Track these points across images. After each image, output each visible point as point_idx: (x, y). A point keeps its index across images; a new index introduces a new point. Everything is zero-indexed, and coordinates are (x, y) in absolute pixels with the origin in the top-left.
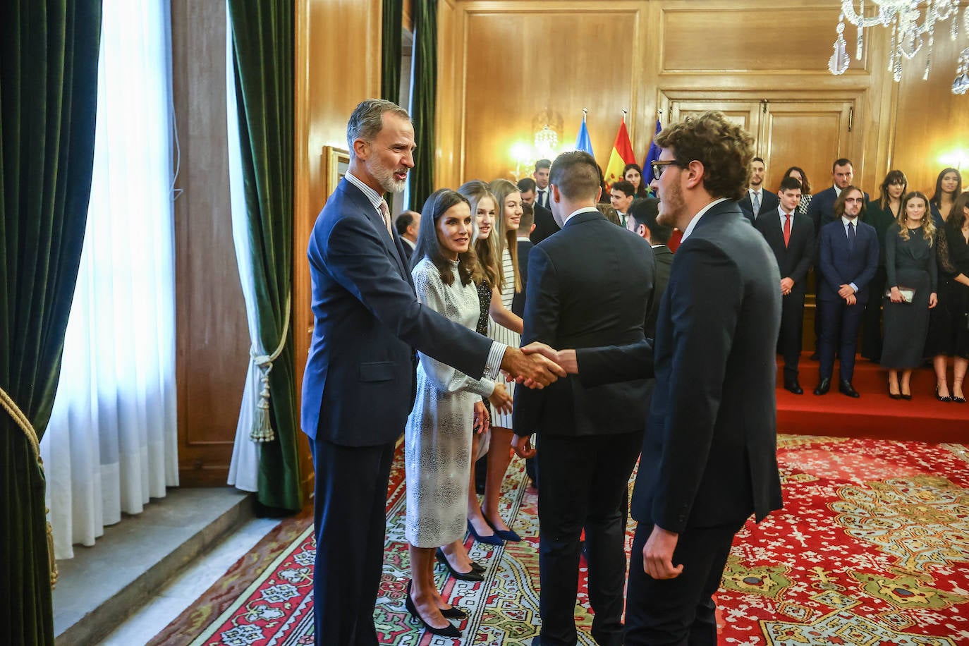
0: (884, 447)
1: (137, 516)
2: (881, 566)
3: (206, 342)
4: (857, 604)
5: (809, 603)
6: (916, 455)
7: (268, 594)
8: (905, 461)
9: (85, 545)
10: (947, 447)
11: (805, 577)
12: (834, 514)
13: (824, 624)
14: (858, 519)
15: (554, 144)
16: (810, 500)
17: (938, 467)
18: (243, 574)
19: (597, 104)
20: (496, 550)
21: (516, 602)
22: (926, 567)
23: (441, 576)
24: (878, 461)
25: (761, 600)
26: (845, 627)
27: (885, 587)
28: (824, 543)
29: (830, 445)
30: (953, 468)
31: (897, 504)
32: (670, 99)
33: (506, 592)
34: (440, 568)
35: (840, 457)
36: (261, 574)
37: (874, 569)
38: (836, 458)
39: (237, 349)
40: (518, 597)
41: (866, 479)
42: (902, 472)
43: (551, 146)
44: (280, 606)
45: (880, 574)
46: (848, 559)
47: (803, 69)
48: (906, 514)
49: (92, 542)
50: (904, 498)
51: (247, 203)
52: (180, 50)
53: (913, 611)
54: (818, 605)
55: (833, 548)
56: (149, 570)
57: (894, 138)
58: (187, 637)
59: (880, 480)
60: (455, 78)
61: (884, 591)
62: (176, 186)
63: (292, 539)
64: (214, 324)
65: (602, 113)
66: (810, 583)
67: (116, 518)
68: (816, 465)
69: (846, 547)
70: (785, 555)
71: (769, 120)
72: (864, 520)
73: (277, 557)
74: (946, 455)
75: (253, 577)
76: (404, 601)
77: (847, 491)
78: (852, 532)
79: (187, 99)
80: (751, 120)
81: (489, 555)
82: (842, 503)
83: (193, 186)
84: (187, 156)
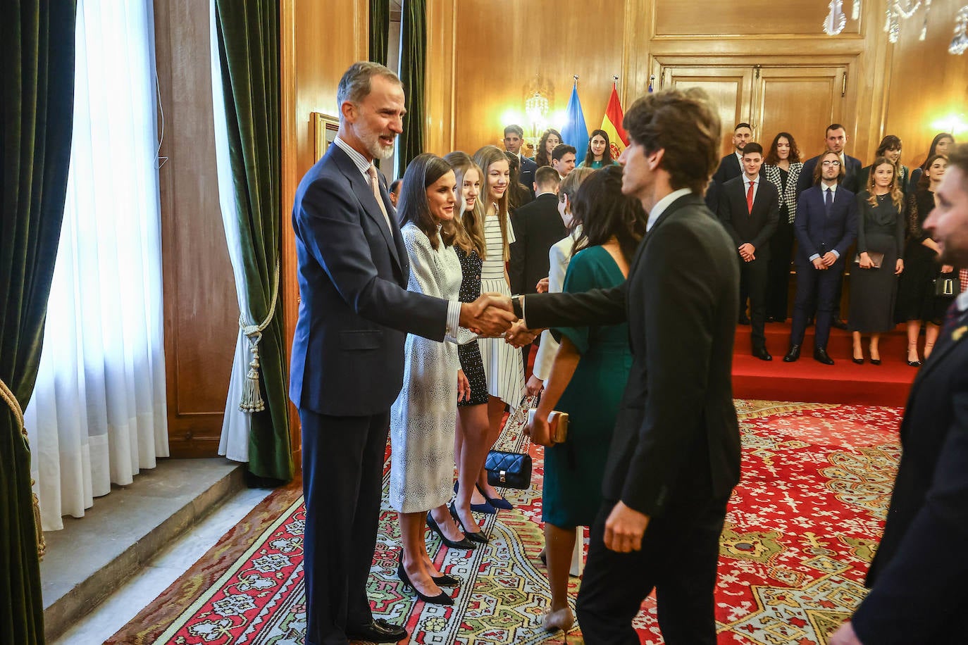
0: (875, 414)
1: (126, 487)
2: (872, 531)
3: (195, 312)
4: (849, 568)
5: (800, 568)
7: (259, 564)
9: (75, 517)
11: (796, 542)
12: (826, 480)
13: (814, 588)
14: (849, 484)
16: (801, 466)
18: (235, 544)
19: (589, 71)
21: (509, 570)
23: (433, 544)
24: (870, 427)
25: (753, 566)
26: (836, 591)
28: (816, 509)
29: (821, 411)
31: (888, 469)
32: (662, 65)
33: (499, 559)
34: (432, 536)
35: (831, 424)
36: (253, 544)
37: (865, 534)
38: (828, 424)
39: (226, 316)
40: (511, 564)
41: (857, 445)
42: (893, 438)
43: (543, 112)
44: (272, 576)
45: (870, 538)
46: (839, 524)
47: (796, 34)
49: (82, 514)
51: (234, 170)
52: (162, 13)
54: (810, 570)
55: (824, 513)
56: (139, 541)
57: (888, 104)
58: (178, 607)
59: (871, 446)
62: (161, 154)
63: (283, 509)
64: (202, 294)
65: (593, 80)
66: (801, 547)
67: (106, 489)
68: (808, 431)
69: (837, 512)
70: (777, 520)
71: (762, 86)
72: (855, 486)
73: (268, 527)
75: (245, 547)
76: (396, 570)
77: (838, 457)
78: (843, 497)
79: (171, 64)
80: (744, 86)
81: (482, 523)
82: (833, 469)
83: (178, 153)
84: (171, 125)
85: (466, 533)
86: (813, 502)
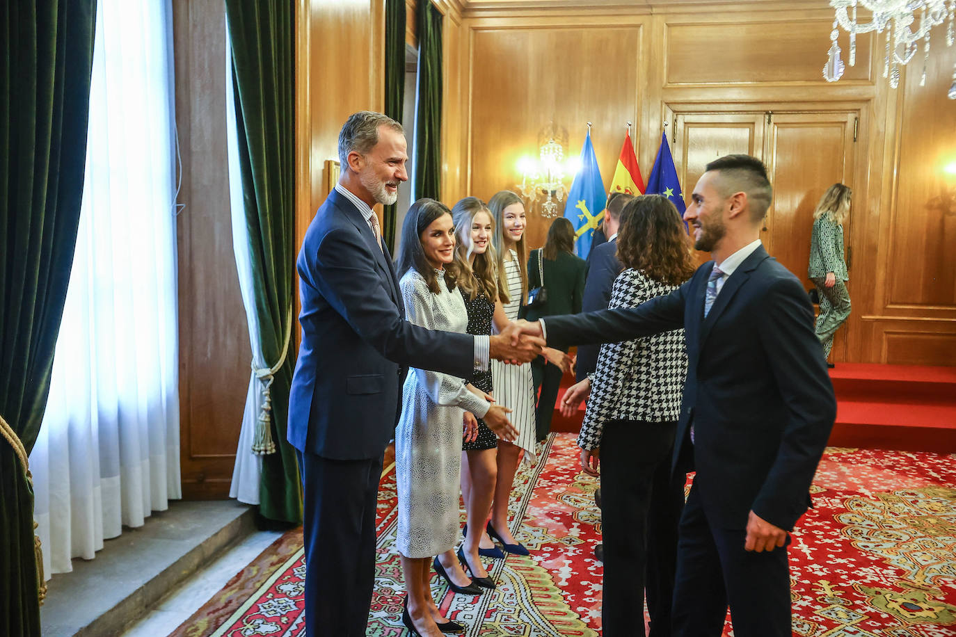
0: (893, 458)
1: (138, 530)
2: (888, 580)
3: (209, 355)
4: (863, 619)
5: (814, 618)
6: (926, 466)
7: (265, 608)
8: (915, 472)
9: (86, 559)
12: (841, 526)
14: (865, 531)
15: (560, 158)
16: (817, 512)
17: (949, 478)
18: (242, 587)
19: (602, 118)
20: (496, 563)
21: (515, 616)
22: (936, 581)
23: (440, 589)
24: (888, 472)
27: (893, 601)
28: (831, 556)
29: (838, 455)
31: (906, 516)
32: (674, 112)
33: (505, 605)
34: (440, 581)
35: (848, 468)
36: (260, 588)
37: (881, 582)
38: (844, 469)
39: (239, 358)
40: (517, 611)
41: (874, 490)
42: (913, 483)
43: (557, 159)
44: (277, 620)
45: (887, 587)
46: (855, 572)
47: (807, 80)
48: (915, 526)
49: (93, 556)
50: (913, 510)
51: (247, 217)
52: (182, 67)
53: (922, 627)
54: (823, 619)
55: (840, 561)
56: (147, 584)
57: (900, 148)
59: (889, 491)
60: (462, 93)
61: (892, 605)
62: (178, 202)
63: (292, 552)
64: (216, 338)
65: (607, 127)
66: (815, 596)
67: (117, 532)
68: (825, 476)
69: (853, 560)
71: (773, 131)
72: (872, 532)
73: (276, 571)
75: (251, 591)
76: (401, 615)
77: (855, 503)
78: (860, 544)
79: (190, 116)
80: (756, 131)
81: (490, 568)
82: (850, 515)
83: (195, 201)
84: (189, 173)
85: (473, 578)
86: (828, 549)
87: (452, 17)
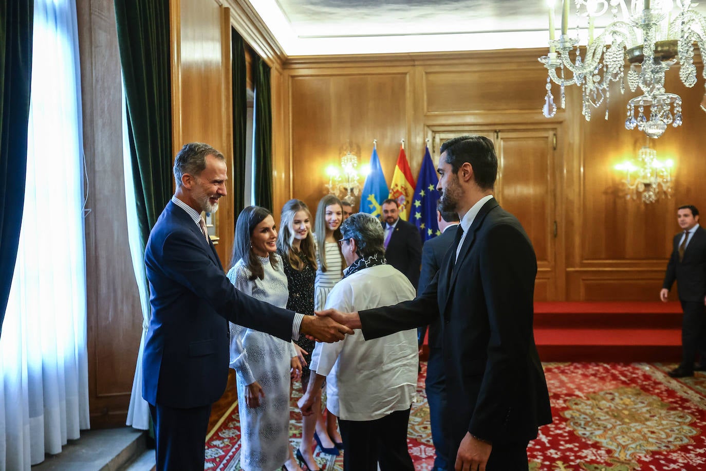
0: (595, 368)
1: (57, 456)
2: (602, 458)
3: (110, 319)
6: (617, 373)
8: (610, 377)
10: (637, 366)
11: (550, 469)
12: (566, 420)
14: (583, 423)
15: (355, 165)
17: (633, 380)
19: (383, 137)
22: (633, 456)
24: (593, 379)
28: (562, 443)
29: (558, 368)
30: (643, 381)
31: (608, 410)
32: (433, 131)
35: (566, 377)
37: (598, 460)
38: (564, 378)
39: (134, 322)
41: (586, 393)
42: (609, 386)
43: (353, 166)
46: (579, 454)
47: (519, 109)
48: (615, 417)
50: (612, 405)
51: (139, 217)
52: (88, 111)
55: (569, 446)
59: (595, 393)
60: (284, 122)
62: (86, 207)
64: (116, 305)
65: (387, 142)
67: (41, 458)
70: (535, 453)
71: (500, 144)
72: (587, 423)
74: (637, 371)
77: (573, 402)
78: (580, 433)
79: (94, 146)
82: (571, 412)
83: (98, 206)
84: (94, 186)
86: (559, 438)
87: (276, 69)
